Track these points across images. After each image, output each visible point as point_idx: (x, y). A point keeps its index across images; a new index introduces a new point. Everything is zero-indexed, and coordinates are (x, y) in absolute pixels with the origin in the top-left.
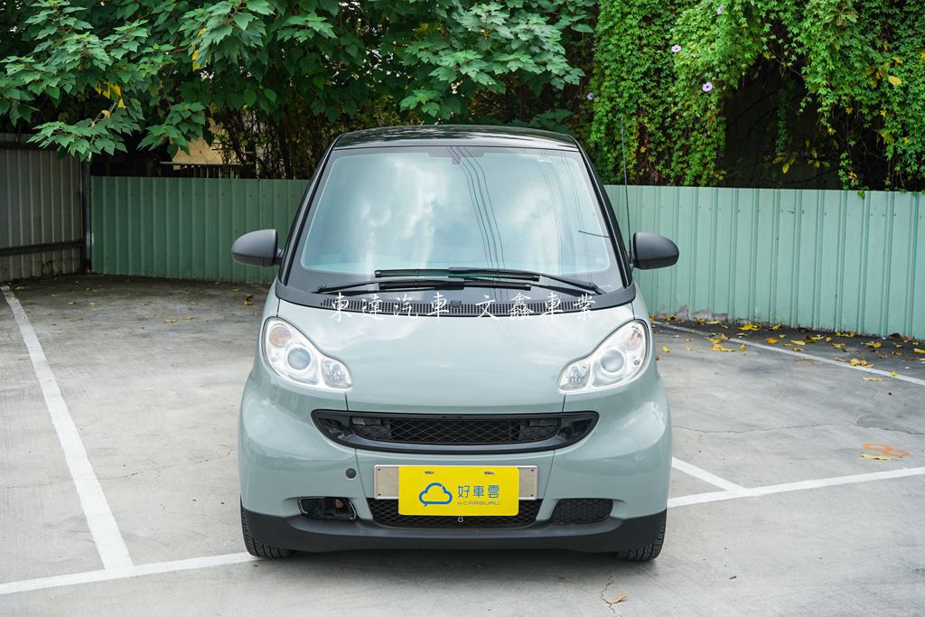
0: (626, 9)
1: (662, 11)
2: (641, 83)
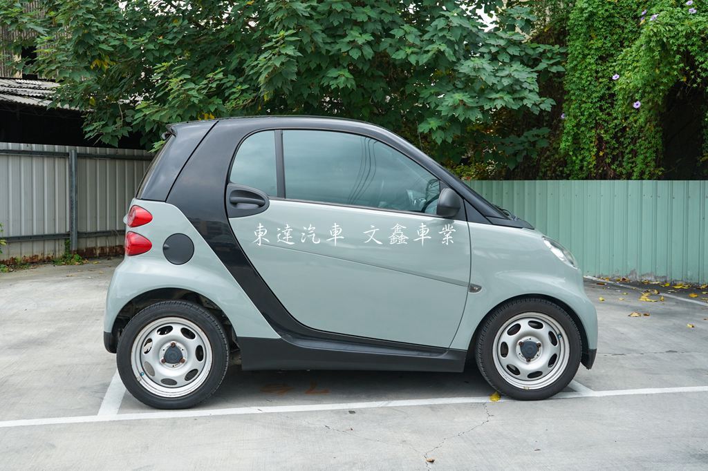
0: (587, 52)
1: (614, 52)
2: (598, 105)
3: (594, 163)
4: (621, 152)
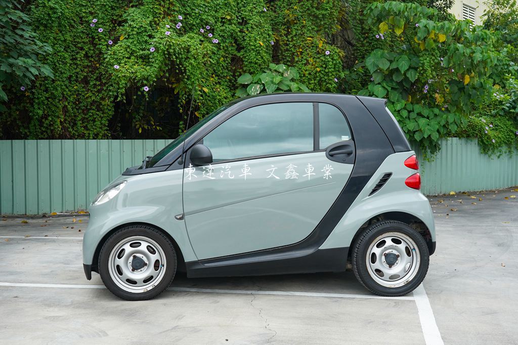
3: (60, 127)
4: (72, 119)
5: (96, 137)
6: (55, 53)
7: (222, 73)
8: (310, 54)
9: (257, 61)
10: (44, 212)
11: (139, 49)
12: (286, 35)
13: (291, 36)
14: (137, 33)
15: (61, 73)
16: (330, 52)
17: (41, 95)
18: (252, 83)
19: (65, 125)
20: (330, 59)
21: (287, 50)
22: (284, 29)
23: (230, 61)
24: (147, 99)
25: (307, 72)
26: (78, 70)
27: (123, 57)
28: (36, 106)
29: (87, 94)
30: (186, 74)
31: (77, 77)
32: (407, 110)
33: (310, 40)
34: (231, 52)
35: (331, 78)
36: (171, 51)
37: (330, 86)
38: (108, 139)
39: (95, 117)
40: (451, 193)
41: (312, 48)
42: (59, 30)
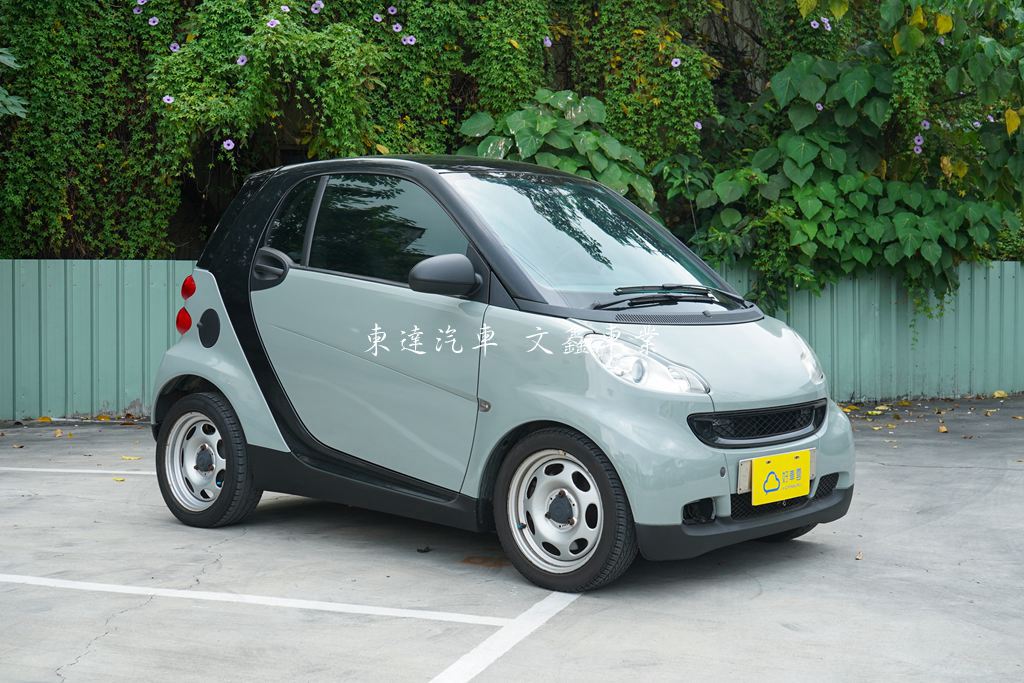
3: (63, 231)
4: (94, 215)
5: (141, 254)
6: (51, 73)
7: (428, 112)
8: (640, 66)
9: (505, 84)
10: (28, 414)
11: (221, 61)
12: (588, 25)
13: (599, 26)
14: (219, 24)
15: (65, 115)
16: (683, 60)
17: (20, 162)
18: (491, 133)
19: (76, 227)
20: (681, 78)
21: (590, 59)
22: (584, 13)
23: (447, 86)
24: (235, 168)
25: (630, 108)
26: (106, 109)
27: (187, 78)
28: (9, 187)
29: (123, 161)
30: (322, 112)
31: (105, 124)
32: (866, 193)
33: (640, 35)
34: (448, 64)
35: (686, 121)
36: (279, 61)
37: (684, 140)
38: (168, 258)
39: (141, 210)
40: (997, 395)
41: (643, 52)
42: (62, 23)
